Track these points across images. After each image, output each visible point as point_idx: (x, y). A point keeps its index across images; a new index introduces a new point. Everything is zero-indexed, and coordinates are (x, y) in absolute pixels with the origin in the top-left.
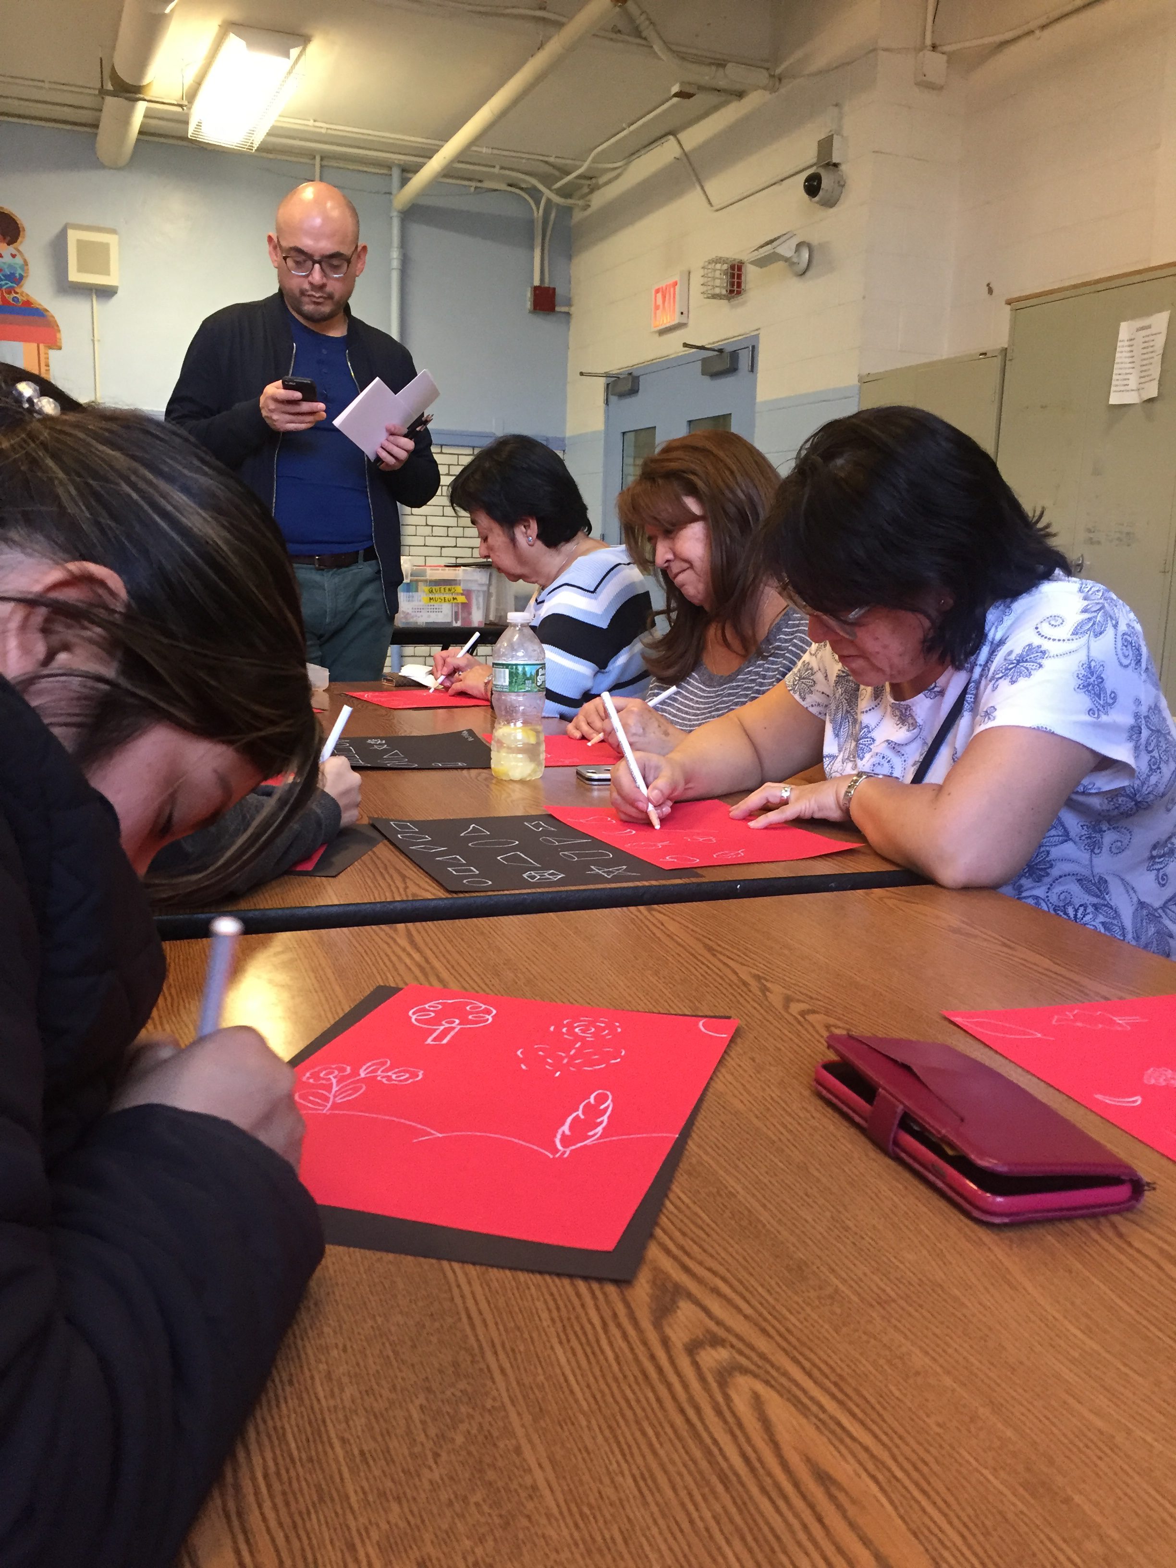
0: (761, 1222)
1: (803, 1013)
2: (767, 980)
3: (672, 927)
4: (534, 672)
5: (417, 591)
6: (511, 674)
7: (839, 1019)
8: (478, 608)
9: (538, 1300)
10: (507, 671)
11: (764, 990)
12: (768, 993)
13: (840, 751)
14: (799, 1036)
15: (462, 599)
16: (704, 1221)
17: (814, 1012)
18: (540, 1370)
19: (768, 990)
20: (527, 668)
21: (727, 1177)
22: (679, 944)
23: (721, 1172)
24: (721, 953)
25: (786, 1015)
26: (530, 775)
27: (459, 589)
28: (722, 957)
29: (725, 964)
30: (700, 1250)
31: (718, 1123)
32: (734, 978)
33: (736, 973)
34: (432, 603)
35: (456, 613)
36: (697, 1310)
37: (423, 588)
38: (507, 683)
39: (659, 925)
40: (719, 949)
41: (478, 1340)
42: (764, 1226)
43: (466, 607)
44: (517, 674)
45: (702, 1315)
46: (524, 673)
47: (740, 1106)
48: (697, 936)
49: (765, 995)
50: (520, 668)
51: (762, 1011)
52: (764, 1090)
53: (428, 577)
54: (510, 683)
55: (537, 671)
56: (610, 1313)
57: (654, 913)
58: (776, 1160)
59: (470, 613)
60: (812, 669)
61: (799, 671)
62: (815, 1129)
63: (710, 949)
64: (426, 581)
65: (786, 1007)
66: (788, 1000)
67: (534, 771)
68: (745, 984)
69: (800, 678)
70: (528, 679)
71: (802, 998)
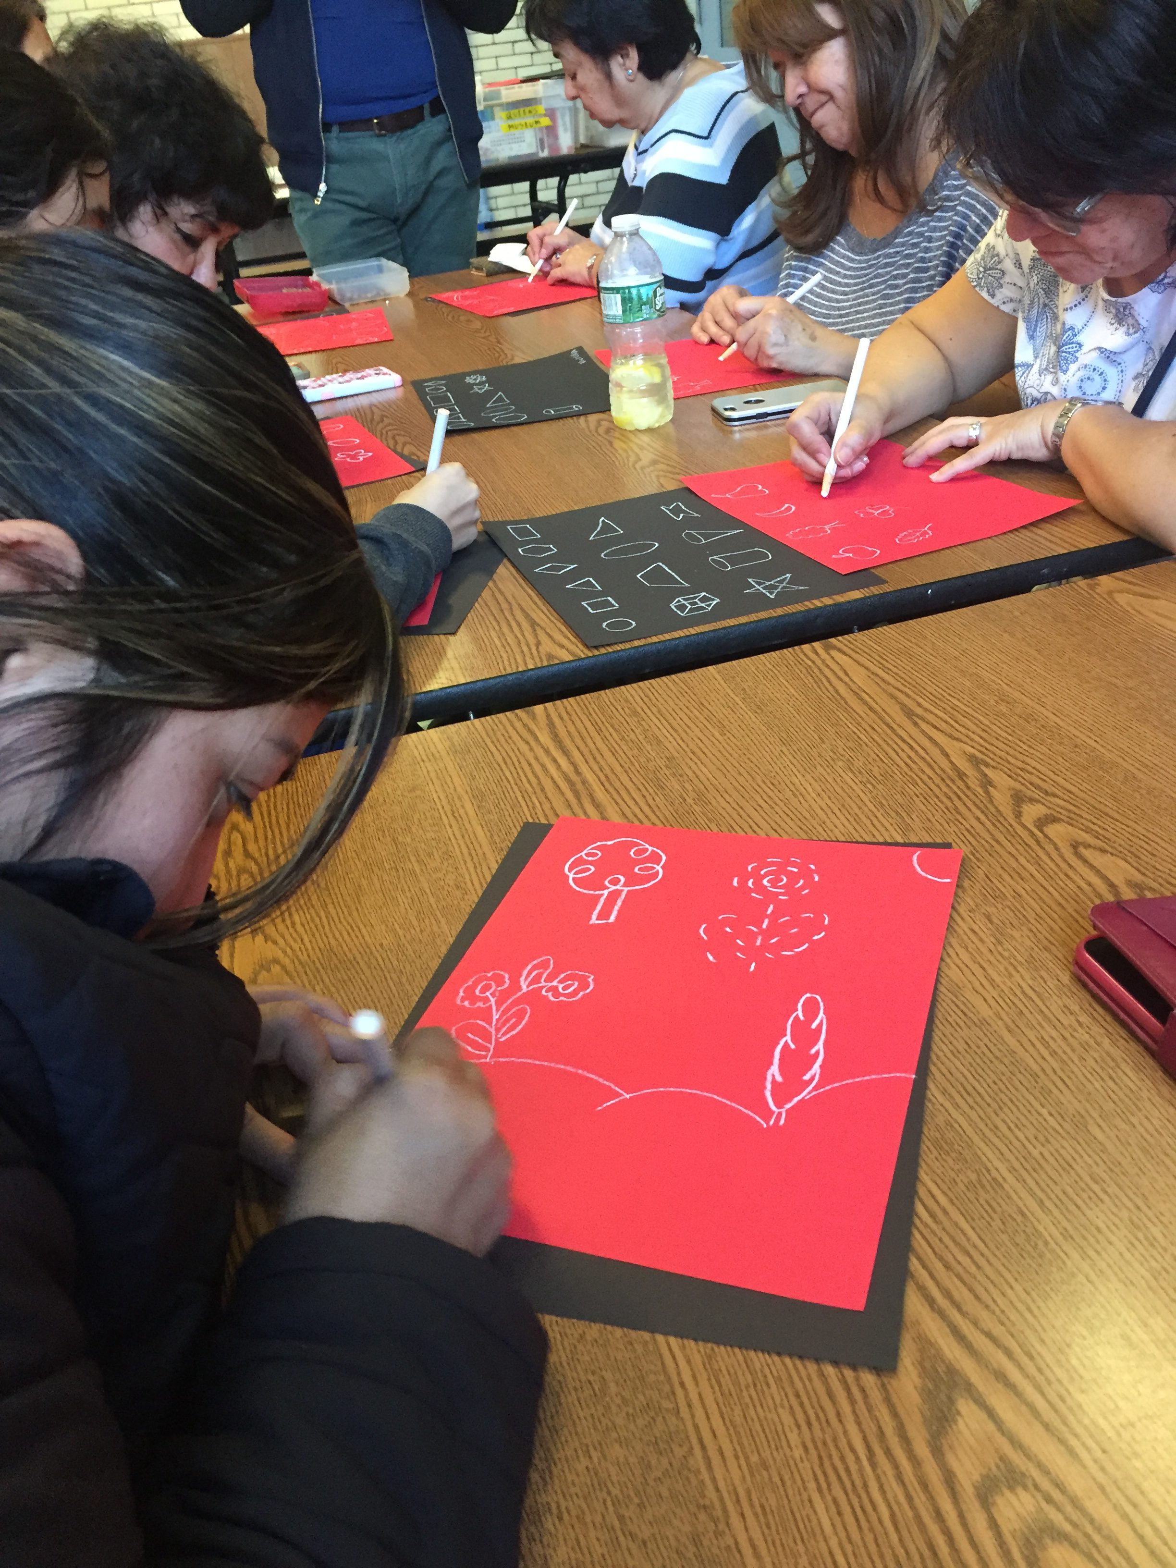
0: (1041, 1235)
1: (1041, 823)
2: (987, 765)
3: (859, 676)
4: (651, 293)
5: (493, 118)
6: (624, 300)
7: (1087, 830)
8: (565, 130)
9: (783, 1406)
10: (619, 296)
11: (987, 783)
12: (991, 789)
13: (1036, 357)
14: (1038, 864)
15: (545, 122)
16: (968, 1240)
17: (1054, 820)
18: (801, 1548)
19: (990, 783)
20: (643, 291)
21: (986, 1149)
22: (871, 709)
23: (976, 1140)
24: (923, 719)
25: (1019, 829)
26: (657, 421)
27: (541, 109)
28: (923, 726)
29: (930, 739)
30: (971, 1296)
31: (961, 1046)
32: (944, 763)
33: (947, 755)
34: (513, 131)
35: (542, 141)
36: (983, 1416)
37: (500, 114)
38: (620, 312)
39: (841, 674)
40: (919, 711)
41: (718, 1490)
42: (1046, 1243)
43: (551, 130)
44: (631, 299)
45: (991, 1427)
46: (640, 297)
47: (986, 1012)
48: (891, 690)
49: (987, 792)
50: (634, 292)
51: (988, 824)
52: (1011, 975)
53: (504, 100)
54: (624, 311)
55: (655, 292)
56: (874, 1429)
57: (834, 653)
58: (1044, 1112)
59: (556, 137)
60: (998, 255)
61: (983, 258)
62: (1085, 1046)
63: (909, 714)
64: (501, 105)
65: (1018, 815)
66: (1018, 799)
67: (662, 416)
68: (961, 775)
69: (986, 269)
70: (645, 304)
71: (1036, 794)
